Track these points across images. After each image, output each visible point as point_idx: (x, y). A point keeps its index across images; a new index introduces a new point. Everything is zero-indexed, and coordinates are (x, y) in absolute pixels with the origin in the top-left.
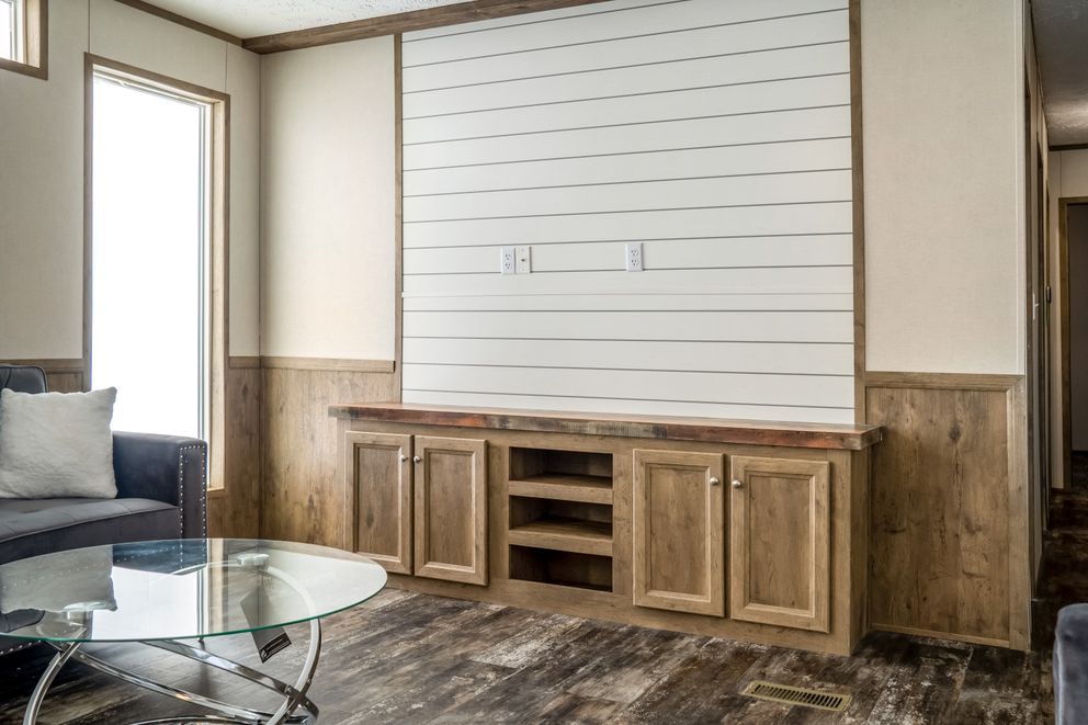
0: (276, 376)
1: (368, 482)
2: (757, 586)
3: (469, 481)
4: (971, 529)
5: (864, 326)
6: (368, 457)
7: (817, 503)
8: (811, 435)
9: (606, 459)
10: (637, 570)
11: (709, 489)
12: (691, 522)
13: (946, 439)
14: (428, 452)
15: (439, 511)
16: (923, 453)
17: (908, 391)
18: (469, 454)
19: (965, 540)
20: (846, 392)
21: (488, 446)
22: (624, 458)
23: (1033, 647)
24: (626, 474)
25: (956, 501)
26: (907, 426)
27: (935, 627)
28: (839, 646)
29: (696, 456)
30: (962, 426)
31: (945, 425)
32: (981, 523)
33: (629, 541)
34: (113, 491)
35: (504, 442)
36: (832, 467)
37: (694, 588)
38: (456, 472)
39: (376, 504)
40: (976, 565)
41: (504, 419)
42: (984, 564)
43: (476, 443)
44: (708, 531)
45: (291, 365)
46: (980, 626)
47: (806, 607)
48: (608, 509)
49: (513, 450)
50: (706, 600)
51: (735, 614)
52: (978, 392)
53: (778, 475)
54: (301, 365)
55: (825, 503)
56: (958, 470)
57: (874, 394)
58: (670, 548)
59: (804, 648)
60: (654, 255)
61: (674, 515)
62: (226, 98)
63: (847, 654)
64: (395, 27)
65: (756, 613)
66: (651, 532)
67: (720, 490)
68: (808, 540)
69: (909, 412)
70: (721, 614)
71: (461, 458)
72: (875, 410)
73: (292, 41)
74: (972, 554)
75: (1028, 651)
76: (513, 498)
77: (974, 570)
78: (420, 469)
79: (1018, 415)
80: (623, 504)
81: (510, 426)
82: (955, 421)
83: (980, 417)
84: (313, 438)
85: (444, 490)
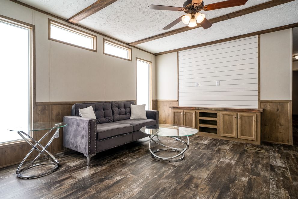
0: (158, 102)
1: (176, 118)
2: (243, 133)
3: (193, 117)
4: (281, 125)
5: (260, 93)
6: (176, 114)
7: (254, 120)
8: (253, 110)
9: (216, 114)
10: (221, 130)
11: (234, 118)
12: (231, 123)
13: (276, 110)
14: (186, 113)
15: (188, 121)
16: (271, 113)
17: (268, 103)
18: (193, 113)
19: (280, 127)
20: (257, 103)
21: (196, 112)
22: (219, 114)
23: (293, 145)
24: (219, 116)
25: (278, 121)
26: (268, 109)
27: (274, 141)
28: (258, 143)
29: (232, 113)
30: (279, 109)
31: (276, 108)
32: (283, 124)
33: (220, 126)
34: (146, 118)
35: (198, 111)
36: (257, 115)
37: (232, 133)
38: (190, 116)
39: (177, 121)
40: (282, 131)
41: (198, 108)
42: (284, 131)
43: (194, 111)
44: (234, 124)
45: (161, 101)
46: (283, 141)
47: (252, 137)
48: (216, 121)
49: (200, 112)
50: (234, 135)
51: (239, 137)
52: (282, 103)
53: (247, 116)
54: (162, 101)
55: (256, 120)
56: (278, 116)
57: (262, 104)
58: (227, 127)
59: (252, 143)
60: (221, 83)
61: (228, 122)
62: (152, 62)
63: (260, 144)
64: (177, 50)
65: (243, 137)
66: (224, 125)
67: (236, 118)
68: (252, 126)
69: (268, 106)
70: (236, 137)
71: (191, 114)
72: (262, 106)
73: (161, 53)
74: (281, 129)
75: (292, 145)
76: (200, 120)
77: (282, 132)
78: (184, 116)
79: (290, 107)
80: (219, 121)
81: (199, 109)
82: (278, 108)
83: (283, 107)
84: (164, 111)
85: (188, 119)
